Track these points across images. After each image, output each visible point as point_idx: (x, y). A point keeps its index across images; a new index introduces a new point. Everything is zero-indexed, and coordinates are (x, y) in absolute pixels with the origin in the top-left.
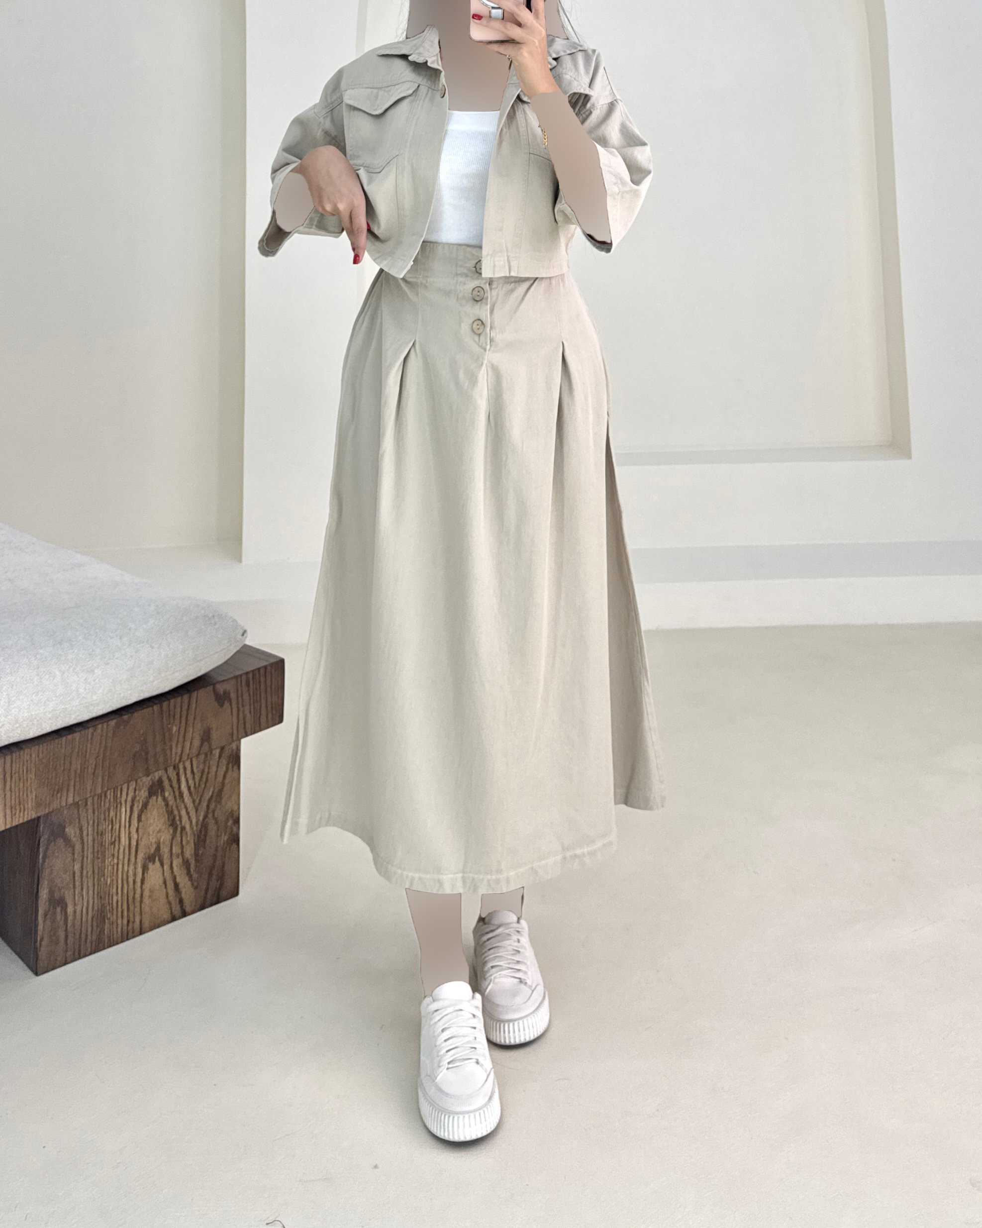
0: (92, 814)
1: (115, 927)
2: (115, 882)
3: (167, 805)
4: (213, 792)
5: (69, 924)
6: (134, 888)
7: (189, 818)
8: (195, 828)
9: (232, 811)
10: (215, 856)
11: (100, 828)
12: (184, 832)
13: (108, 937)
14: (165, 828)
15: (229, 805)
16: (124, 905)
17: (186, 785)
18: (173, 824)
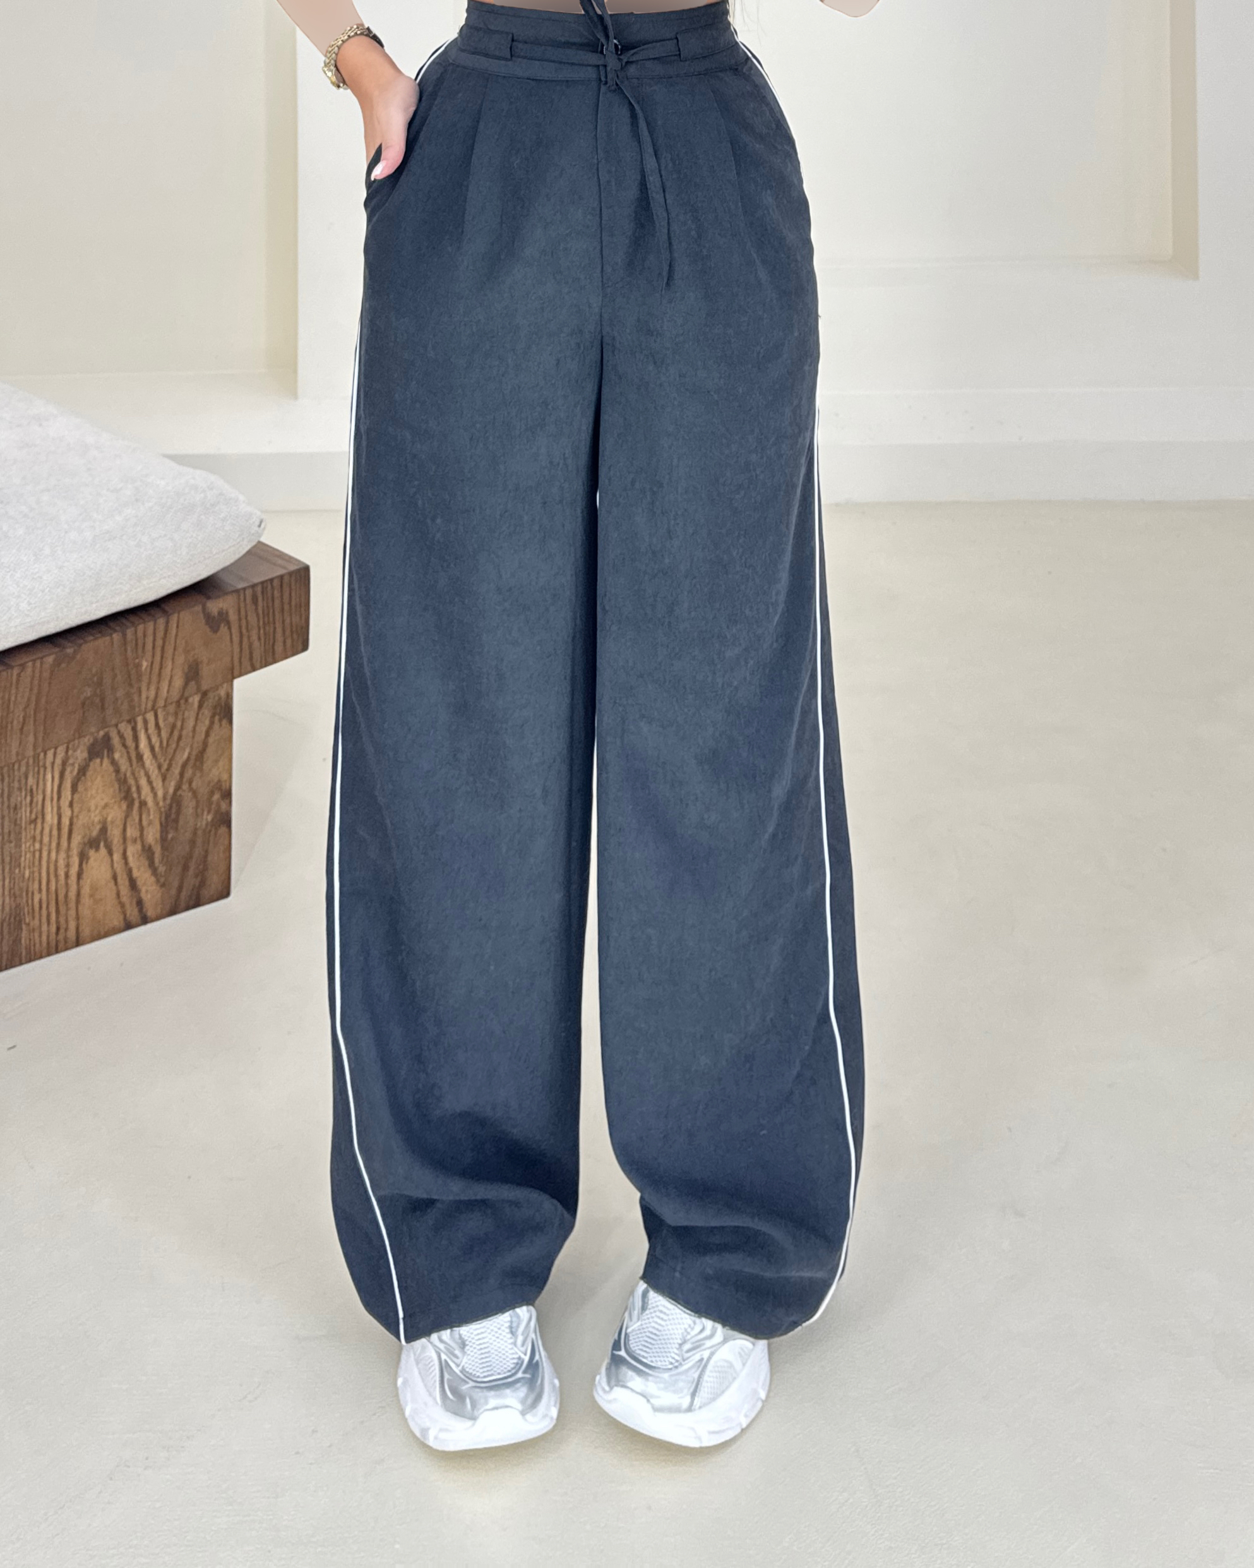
1: (37, 934)
3: (117, 771)
4: (190, 754)
6: (67, 884)
7: (152, 789)
8: (161, 804)
9: (219, 781)
10: (193, 843)
11: (13, 800)
12: (143, 808)
13: (26, 948)
14: (115, 802)
15: (214, 774)
16: (50, 907)
17: (147, 743)
18: (127, 797)
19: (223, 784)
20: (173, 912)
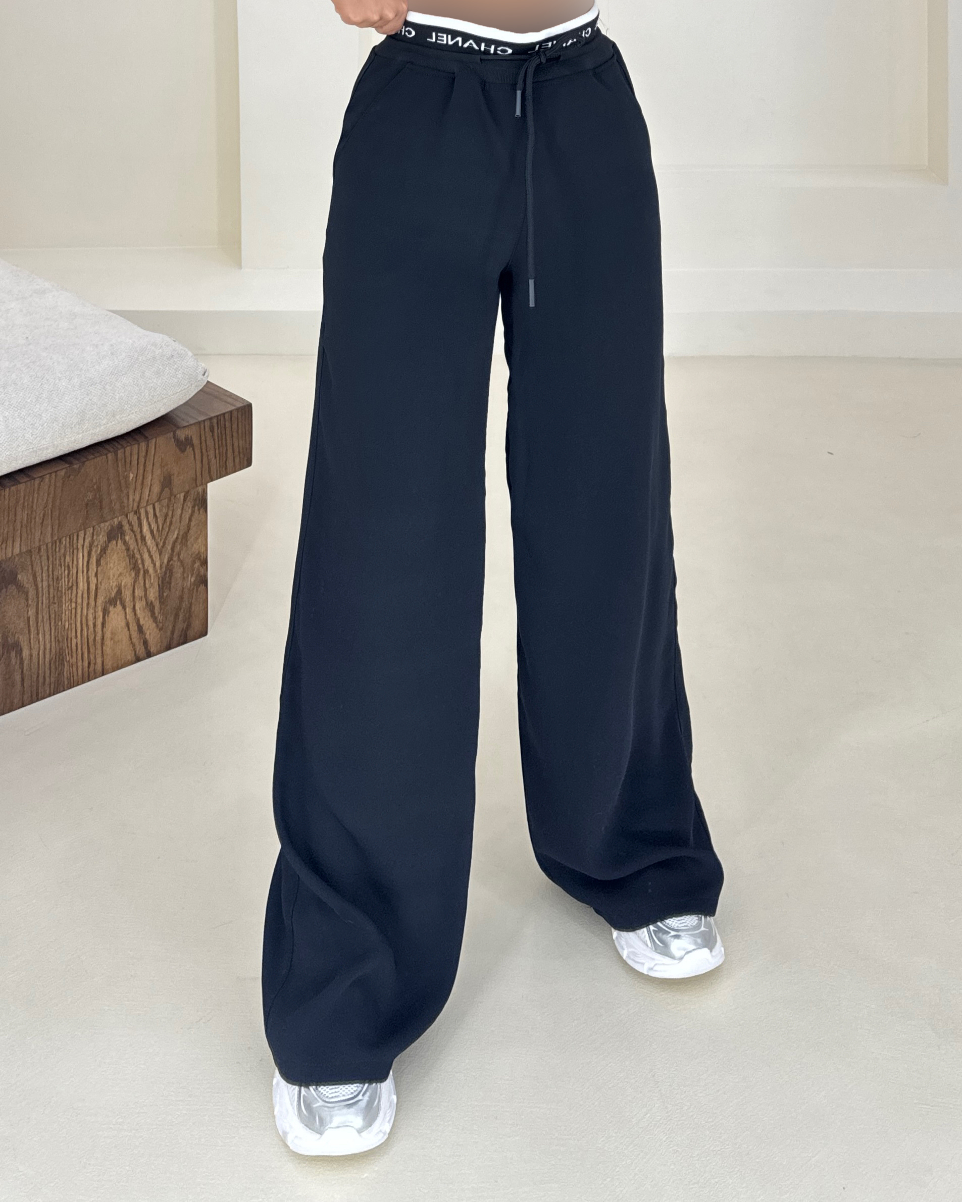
0: (46, 561)
1: (75, 669)
2: (73, 626)
3: (128, 549)
4: (178, 534)
5: (25, 668)
6: (95, 631)
7: (152, 560)
8: (159, 571)
9: (199, 552)
11: (56, 573)
12: (147, 575)
13: (67, 678)
14: (127, 572)
15: (196, 547)
16: (84, 647)
17: (148, 528)
18: (135, 568)
19: (202, 555)
20: (169, 648)
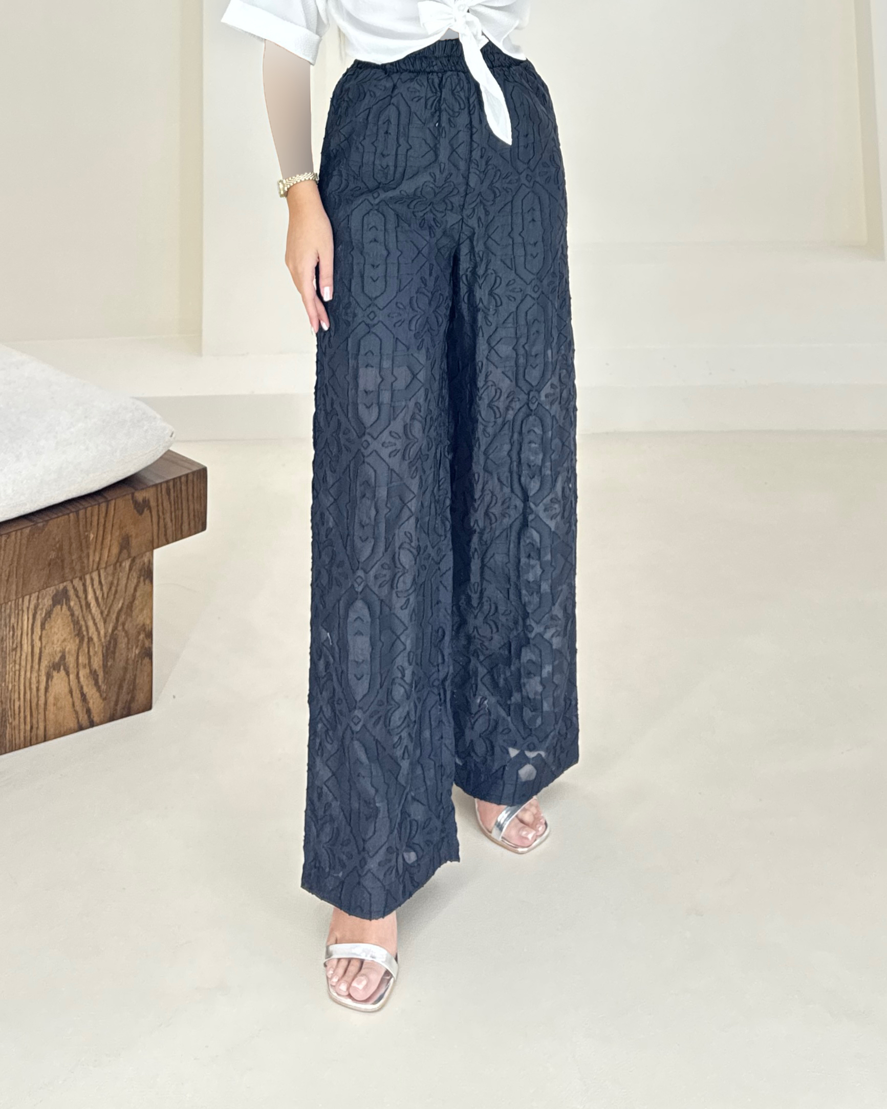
1: (17, 732)
2: (17, 687)
3: (72, 615)
4: (123, 604)
6: (38, 694)
8: (103, 640)
9: (144, 625)
12: (91, 642)
13: (9, 741)
14: (71, 638)
15: (141, 619)
16: (26, 711)
17: (93, 596)
18: (79, 634)
19: (147, 627)
20: (112, 718)
